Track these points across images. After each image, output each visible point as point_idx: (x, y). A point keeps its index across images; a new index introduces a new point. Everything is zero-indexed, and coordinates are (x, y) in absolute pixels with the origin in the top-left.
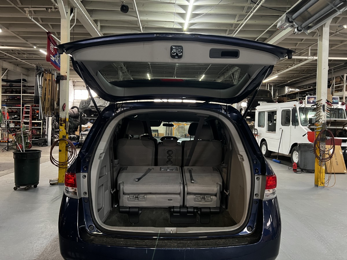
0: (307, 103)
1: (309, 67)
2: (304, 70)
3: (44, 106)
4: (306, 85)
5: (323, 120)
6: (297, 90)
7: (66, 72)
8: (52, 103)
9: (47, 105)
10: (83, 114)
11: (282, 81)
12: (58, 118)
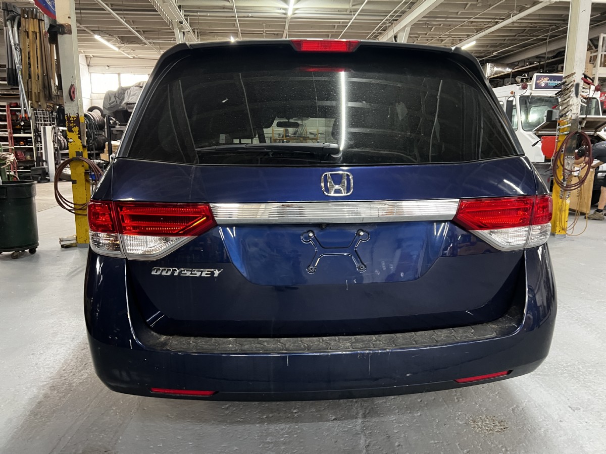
0: (535, 88)
1: (535, 23)
2: (525, 30)
3: (30, 90)
4: (524, 61)
5: (574, 114)
6: (508, 70)
7: (69, 17)
8: (46, 84)
9: (36, 88)
10: (113, 120)
11: (481, 53)
12: (61, 116)
